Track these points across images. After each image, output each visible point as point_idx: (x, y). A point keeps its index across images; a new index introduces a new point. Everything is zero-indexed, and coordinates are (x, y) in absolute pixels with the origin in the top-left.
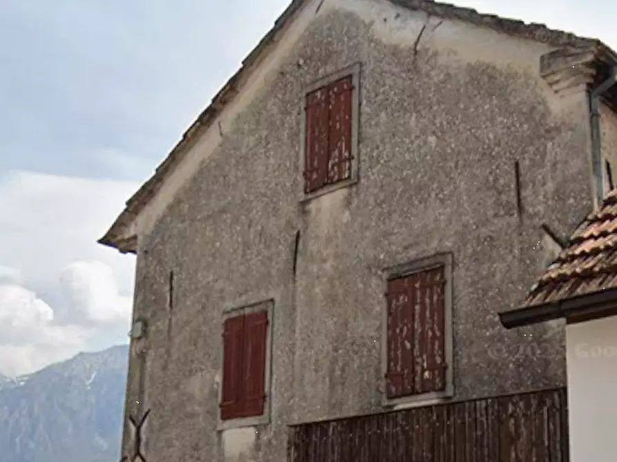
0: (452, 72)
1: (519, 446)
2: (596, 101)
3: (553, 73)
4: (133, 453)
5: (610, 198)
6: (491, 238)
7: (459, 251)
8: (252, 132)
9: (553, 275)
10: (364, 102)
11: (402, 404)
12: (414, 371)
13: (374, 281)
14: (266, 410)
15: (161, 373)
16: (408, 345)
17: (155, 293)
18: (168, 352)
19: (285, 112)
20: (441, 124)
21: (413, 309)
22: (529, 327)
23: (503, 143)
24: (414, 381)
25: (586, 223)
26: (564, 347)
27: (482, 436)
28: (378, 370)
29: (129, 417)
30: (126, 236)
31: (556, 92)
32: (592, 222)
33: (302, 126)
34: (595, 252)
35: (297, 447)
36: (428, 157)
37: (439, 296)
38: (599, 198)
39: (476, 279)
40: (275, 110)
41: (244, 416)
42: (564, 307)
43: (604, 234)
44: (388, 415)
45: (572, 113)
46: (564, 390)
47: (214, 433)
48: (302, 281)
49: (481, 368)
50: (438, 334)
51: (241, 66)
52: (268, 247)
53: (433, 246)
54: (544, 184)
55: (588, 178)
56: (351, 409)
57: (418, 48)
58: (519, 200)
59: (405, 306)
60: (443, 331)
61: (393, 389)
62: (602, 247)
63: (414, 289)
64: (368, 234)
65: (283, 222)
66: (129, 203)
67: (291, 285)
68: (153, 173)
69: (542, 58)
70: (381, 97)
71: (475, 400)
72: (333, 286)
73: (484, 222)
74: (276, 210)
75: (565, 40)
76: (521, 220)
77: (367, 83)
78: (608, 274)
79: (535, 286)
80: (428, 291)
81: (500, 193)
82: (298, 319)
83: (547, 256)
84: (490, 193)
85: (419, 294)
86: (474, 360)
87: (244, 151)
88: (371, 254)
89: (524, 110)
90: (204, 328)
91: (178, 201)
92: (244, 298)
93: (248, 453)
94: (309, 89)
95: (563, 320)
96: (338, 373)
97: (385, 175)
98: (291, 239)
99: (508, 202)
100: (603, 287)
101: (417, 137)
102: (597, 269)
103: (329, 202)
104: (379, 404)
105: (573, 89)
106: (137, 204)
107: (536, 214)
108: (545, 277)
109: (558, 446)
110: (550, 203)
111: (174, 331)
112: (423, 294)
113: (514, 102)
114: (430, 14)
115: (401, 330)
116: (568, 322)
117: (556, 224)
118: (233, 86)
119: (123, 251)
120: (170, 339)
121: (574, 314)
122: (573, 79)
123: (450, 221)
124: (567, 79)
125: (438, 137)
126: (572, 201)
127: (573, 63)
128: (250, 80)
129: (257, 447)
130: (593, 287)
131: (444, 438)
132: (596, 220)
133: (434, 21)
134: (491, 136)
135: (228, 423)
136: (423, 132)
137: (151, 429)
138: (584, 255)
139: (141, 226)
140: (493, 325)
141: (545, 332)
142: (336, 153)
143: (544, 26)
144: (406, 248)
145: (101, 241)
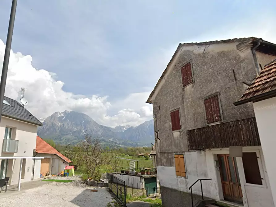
0: (213, 55)
1: (243, 131)
2: (254, 51)
3: (240, 48)
4: (157, 138)
5: (262, 72)
6: (229, 87)
7: (221, 92)
8: (171, 78)
9: (247, 92)
10: (194, 67)
11: (211, 125)
12: (213, 117)
13: (201, 101)
14: (181, 128)
15: (160, 124)
16: (211, 113)
17: (157, 110)
18: (161, 120)
19: (177, 72)
20: (212, 66)
21: (211, 105)
22: (242, 105)
23: (229, 67)
24: (213, 120)
25: (255, 79)
26: (253, 108)
27: (233, 130)
28: (204, 118)
29: (155, 132)
30: (150, 101)
31: (242, 52)
32: (257, 79)
33: (181, 74)
34: (259, 85)
35: (188, 135)
36: (210, 74)
37: (217, 101)
38: (258, 73)
39: (226, 96)
40: (175, 73)
41: (177, 130)
42: (251, 99)
43: (261, 81)
44: (209, 127)
45: (247, 55)
46: (255, 117)
47: (171, 133)
48: (185, 104)
49: (230, 115)
50: (218, 109)
51: (167, 66)
52: (177, 98)
53: (214, 92)
54: (242, 73)
55: (255, 69)
56: (199, 126)
57: (205, 52)
58: (235, 78)
59: (209, 104)
60: (219, 109)
61: (209, 122)
62: (261, 84)
63: (211, 101)
64: (198, 92)
65: (179, 93)
66: (150, 95)
67: (183, 105)
68: (153, 89)
69: (237, 46)
70: (197, 64)
71: (229, 122)
72: (192, 103)
73: (226, 85)
74: (178, 91)
75: (243, 40)
76: (236, 82)
77: (194, 63)
78: (264, 90)
79: (242, 96)
80: (214, 101)
81: (230, 77)
82: (185, 110)
83: (245, 89)
84: (227, 78)
85: (212, 102)
86: (228, 114)
87: (170, 82)
88: (200, 96)
89: (234, 58)
90: (167, 115)
91: (159, 93)
92: (174, 108)
93: (179, 137)
94: (181, 67)
95: (252, 102)
96: (195, 120)
97: (200, 80)
98: (182, 96)
99: (232, 79)
100: (263, 93)
101: (207, 70)
102: (260, 89)
103: (189, 87)
104: (206, 125)
105: (247, 50)
106: (151, 95)
107: (240, 80)
108: (245, 93)
109: (254, 130)
110: (244, 77)
111: (161, 116)
112: (213, 102)
113: (230, 57)
114: (206, 45)
115: (209, 110)
116: (253, 102)
117: (246, 81)
118: (166, 70)
119: (150, 104)
120: (161, 117)
121: (255, 100)
122: (246, 48)
123: (217, 86)
124: (245, 48)
125: (212, 69)
126: (250, 75)
127: (246, 44)
128: (169, 68)
129: (180, 135)
130: (260, 93)
131: (223, 131)
132: (258, 78)
133: (208, 46)
134: (225, 66)
135: (173, 132)
136: (208, 69)
137: (160, 133)
138: (256, 86)
139: (153, 98)
140: (232, 106)
141: (247, 105)
142: (189, 78)
143: (236, 39)
144: (208, 93)
145: (146, 102)
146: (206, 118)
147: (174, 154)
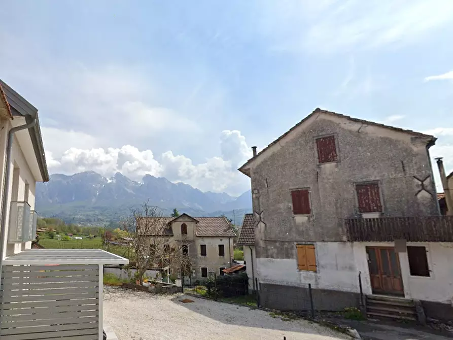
0: (374, 138)
4: (259, 221)
6: (394, 178)
7: (383, 180)
8: (294, 146)
10: (340, 143)
11: (365, 214)
12: (370, 207)
13: (350, 186)
14: (311, 213)
15: (266, 202)
16: (367, 201)
17: (260, 183)
18: (268, 197)
19: (307, 143)
21: (368, 193)
28: (355, 206)
29: (255, 212)
30: (246, 168)
36: (368, 158)
37: (377, 190)
39: (390, 187)
40: (303, 142)
41: (302, 214)
47: (291, 217)
48: (320, 184)
49: (394, 207)
50: (378, 199)
52: (305, 175)
53: (372, 178)
58: (404, 170)
59: (364, 192)
63: (367, 188)
64: (346, 174)
65: (311, 169)
66: (249, 161)
67: (316, 184)
70: (346, 142)
72: (333, 185)
73: (391, 174)
74: (307, 166)
76: (405, 174)
77: (340, 138)
81: (396, 168)
82: (320, 192)
83: (416, 184)
84: (393, 168)
86: (392, 205)
87: (291, 151)
88: (347, 179)
89: (403, 149)
90: (282, 193)
91: (265, 161)
92: (298, 186)
93: (305, 223)
94: (317, 138)
96: (339, 206)
97: (351, 161)
98: (315, 173)
99: (400, 170)
103: (328, 167)
104: (356, 213)
107: (411, 174)
110: (415, 171)
111: (269, 193)
112: (371, 189)
114: (363, 123)
115: (364, 197)
129: (309, 221)
133: (365, 125)
135: (296, 215)
136: (365, 151)
137: (265, 216)
142: (331, 154)
144: (362, 178)
145: (238, 170)
146: (357, 205)
147: (295, 243)
